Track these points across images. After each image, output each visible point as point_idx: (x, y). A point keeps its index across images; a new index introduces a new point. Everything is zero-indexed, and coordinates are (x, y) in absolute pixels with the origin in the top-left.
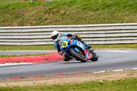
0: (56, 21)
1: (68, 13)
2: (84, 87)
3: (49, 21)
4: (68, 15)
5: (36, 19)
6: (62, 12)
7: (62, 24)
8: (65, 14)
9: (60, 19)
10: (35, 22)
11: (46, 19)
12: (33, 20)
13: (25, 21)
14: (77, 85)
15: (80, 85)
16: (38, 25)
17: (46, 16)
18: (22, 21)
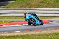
0: (45, 6)
1: (50, 3)
2: (56, 35)
3: (42, 6)
4: (50, 4)
5: (36, 6)
6: (48, 2)
7: (48, 8)
8: (49, 4)
9: (47, 5)
10: (36, 7)
11: (41, 6)
12: (35, 6)
13: (32, 6)
14: (54, 34)
15: (55, 34)
16: (37, 8)
17: (41, 4)
18: (30, 6)
